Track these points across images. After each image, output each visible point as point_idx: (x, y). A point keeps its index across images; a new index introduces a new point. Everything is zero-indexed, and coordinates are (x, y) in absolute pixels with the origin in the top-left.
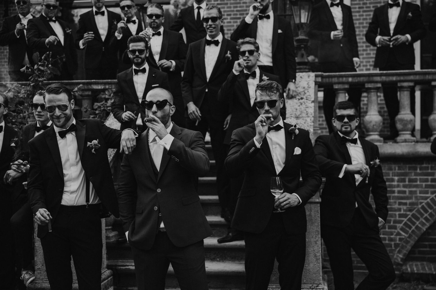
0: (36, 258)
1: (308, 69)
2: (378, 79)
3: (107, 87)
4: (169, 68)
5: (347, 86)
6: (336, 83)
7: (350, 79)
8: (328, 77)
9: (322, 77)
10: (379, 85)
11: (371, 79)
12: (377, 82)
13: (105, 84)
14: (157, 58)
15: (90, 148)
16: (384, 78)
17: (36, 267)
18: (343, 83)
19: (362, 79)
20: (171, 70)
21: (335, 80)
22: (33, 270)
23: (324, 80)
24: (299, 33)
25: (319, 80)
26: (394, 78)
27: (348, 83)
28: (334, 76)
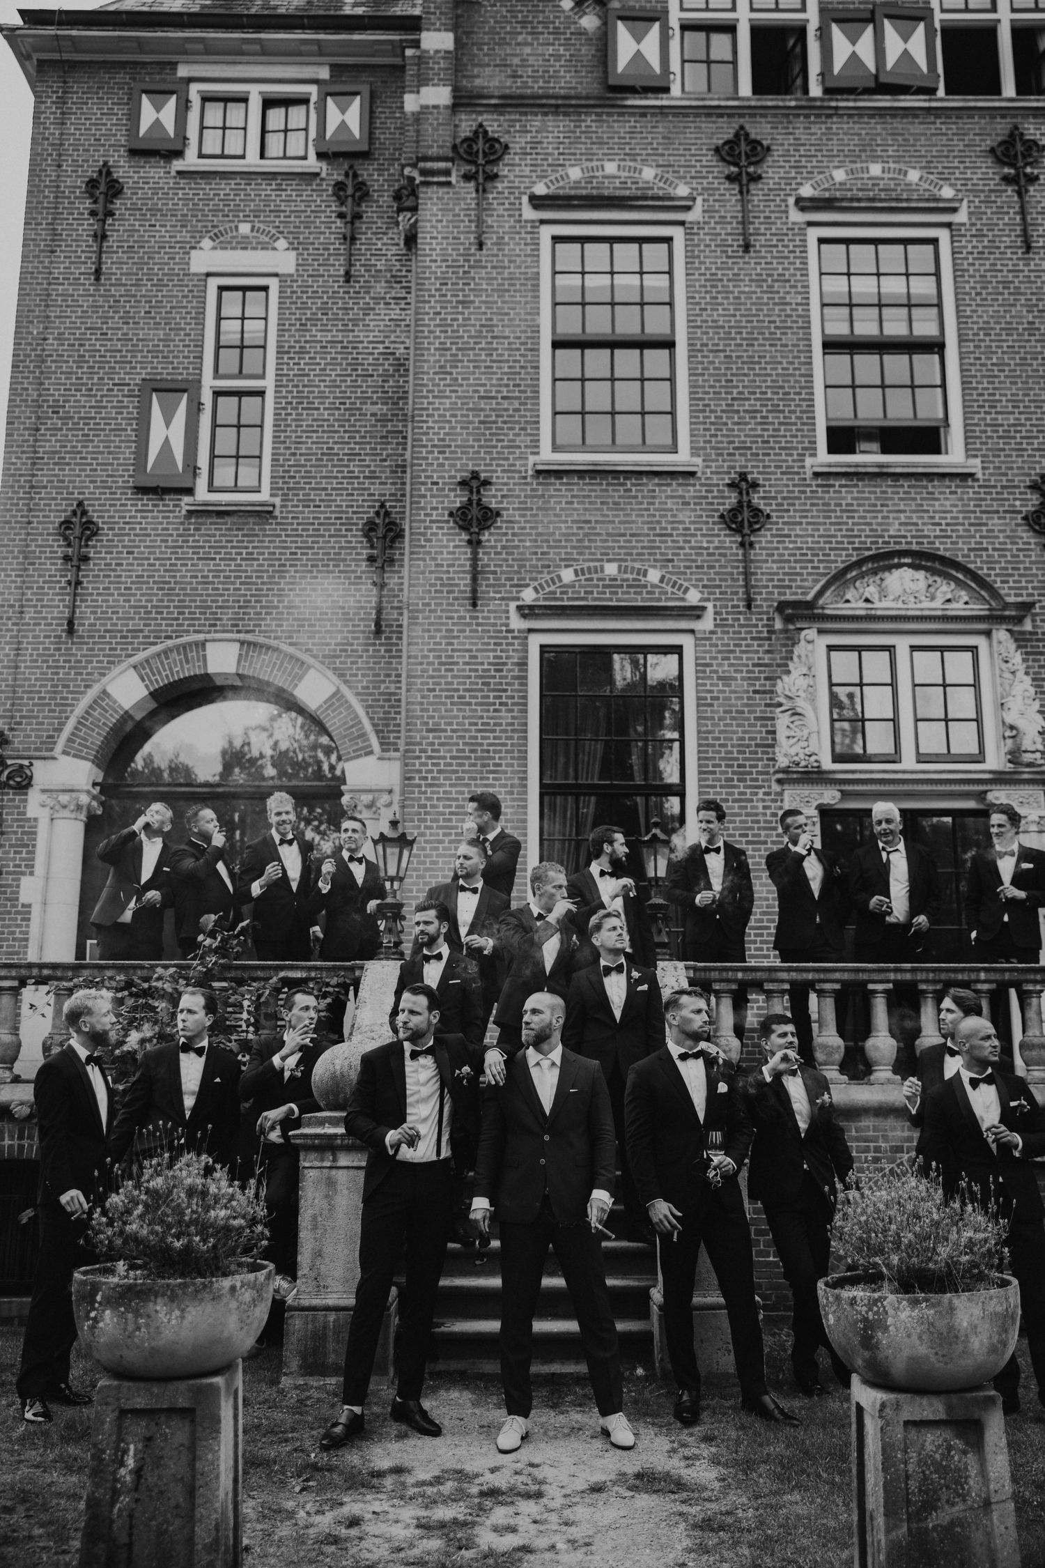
0: (299, 1258)
1: (671, 955)
2: (784, 975)
3: (313, 974)
4: (480, 950)
5: (734, 987)
6: (715, 981)
7: (740, 975)
8: (705, 969)
9: (695, 969)
10: (787, 986)
11: (774, 975)
12: (782, 981)
13: (309, 969)
14: (463, 931)
15: (460, 1079)
16: (794, 975)
17: (300, 1273)
18: (728, 981)
19: (759, 975)
20: (486, 952)
21: (715, 975)
22: (294, 1278)
23: (698, 974)
24: (653, 893)
25: (691, 974)
26: (810, 976)
27: (735, 981)
28: (715, 969)
